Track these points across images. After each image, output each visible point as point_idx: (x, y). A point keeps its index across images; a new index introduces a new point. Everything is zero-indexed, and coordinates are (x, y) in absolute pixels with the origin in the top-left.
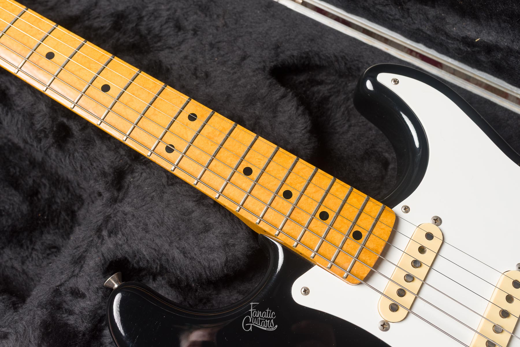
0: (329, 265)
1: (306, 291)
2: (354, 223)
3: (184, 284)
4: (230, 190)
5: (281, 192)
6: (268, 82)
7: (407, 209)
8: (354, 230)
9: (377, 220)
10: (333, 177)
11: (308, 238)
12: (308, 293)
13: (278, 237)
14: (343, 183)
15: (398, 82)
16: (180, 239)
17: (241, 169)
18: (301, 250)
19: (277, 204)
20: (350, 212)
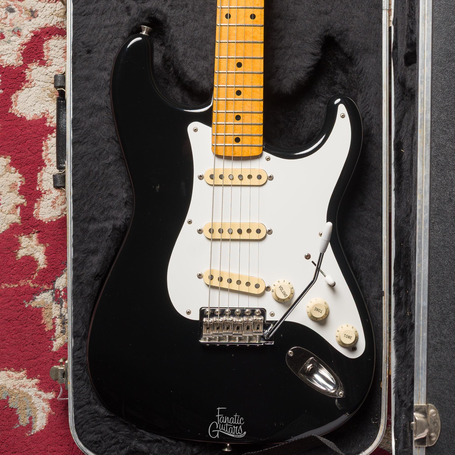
0: (214, 134)
1: (196, 130)
2: (243, 135)
3: (169, 63)
4: (224, 62)
5: (238, 89)
6: (318, 39)
7: (268, 159)
8: (240, 137)
9: (251, 146)
10: (263, 111)
11: (222, 116)
12: (196, 132)
13: (214, 101)
14: (262, 118)
15: (343, 118)
16: (190, 47)
17: (239, 61)
18: (214, 115)
19: (231, 90)
20: (247, 130)
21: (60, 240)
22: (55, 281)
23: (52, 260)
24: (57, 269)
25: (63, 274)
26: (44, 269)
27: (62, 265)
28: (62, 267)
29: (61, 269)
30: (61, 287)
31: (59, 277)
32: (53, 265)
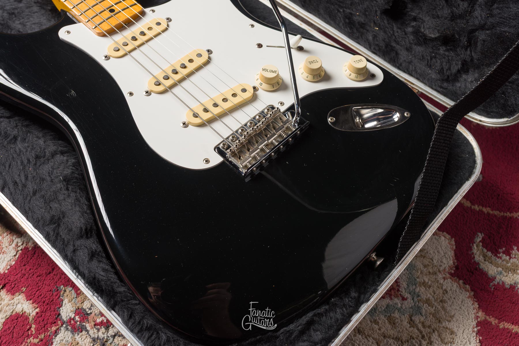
0: (87, 20)
2: (112, 6)
7: (153, 11)
12: (69, 34)
21: (34, 274)
22: (59, 314)
23: (40, 297)
24: (52, 301)
25: (62, 301)
26: (37, 313)
27: (55, 294)
28: (56, 295)
29: (57, 297)
30: (70, 315)
31: (61, 306)
32: (44, 302)
